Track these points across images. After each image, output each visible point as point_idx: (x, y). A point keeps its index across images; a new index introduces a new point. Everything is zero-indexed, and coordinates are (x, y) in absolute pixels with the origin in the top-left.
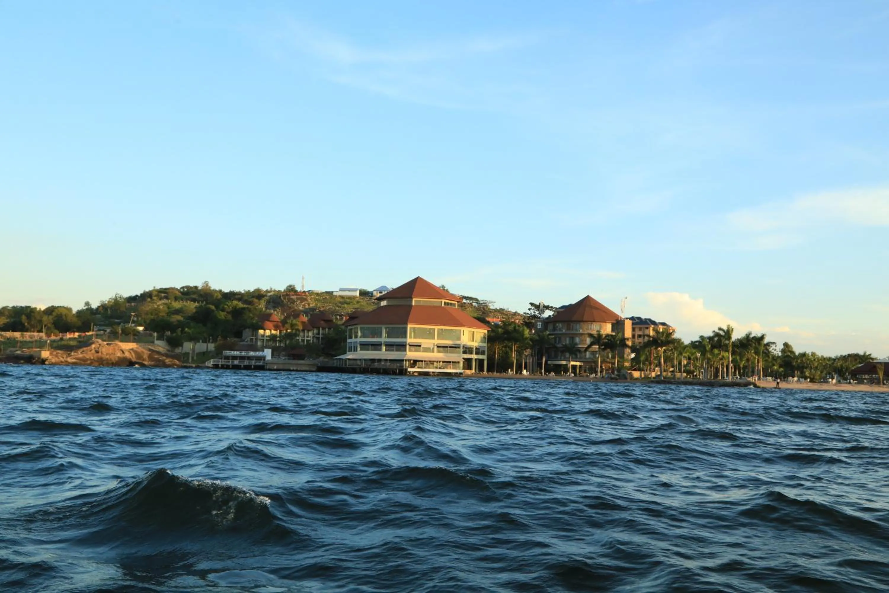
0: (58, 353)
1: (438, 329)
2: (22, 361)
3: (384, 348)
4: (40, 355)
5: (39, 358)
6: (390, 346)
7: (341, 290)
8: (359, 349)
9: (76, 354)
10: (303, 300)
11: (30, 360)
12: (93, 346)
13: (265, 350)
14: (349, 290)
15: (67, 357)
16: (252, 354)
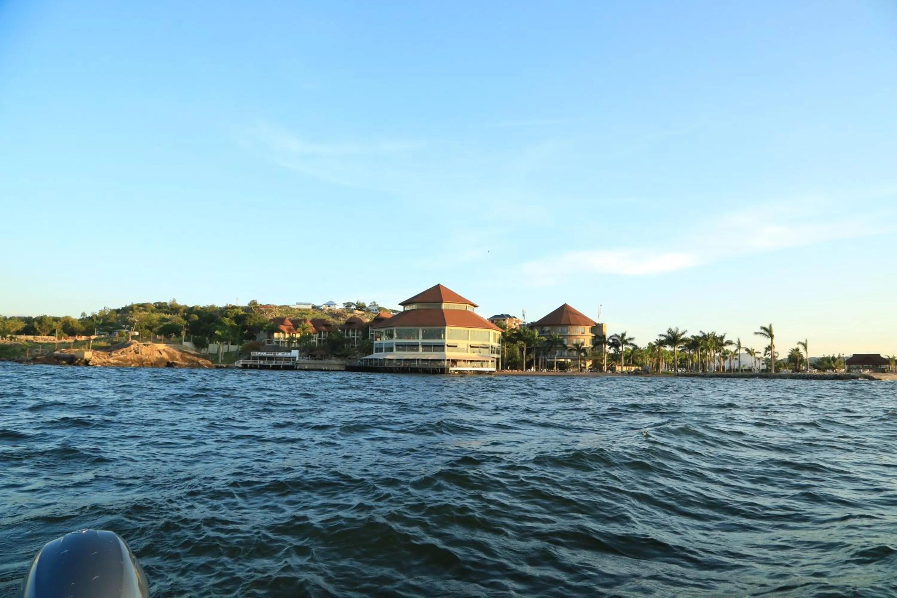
0: (99, 354)
1: (471, 331)
2: (64, 362)
3: (421, 349)
4: (83, 355)
5: (82, 359)
6: (427, 347)
7: (297, 304)
8: (395, 350)
9: (116, 354)
10: (270, 311)
11: (72, 361)
12: (132, 346)
13: (293, 351)
14: (304, 304)
15: (108, 358)
16: (280, 354)
